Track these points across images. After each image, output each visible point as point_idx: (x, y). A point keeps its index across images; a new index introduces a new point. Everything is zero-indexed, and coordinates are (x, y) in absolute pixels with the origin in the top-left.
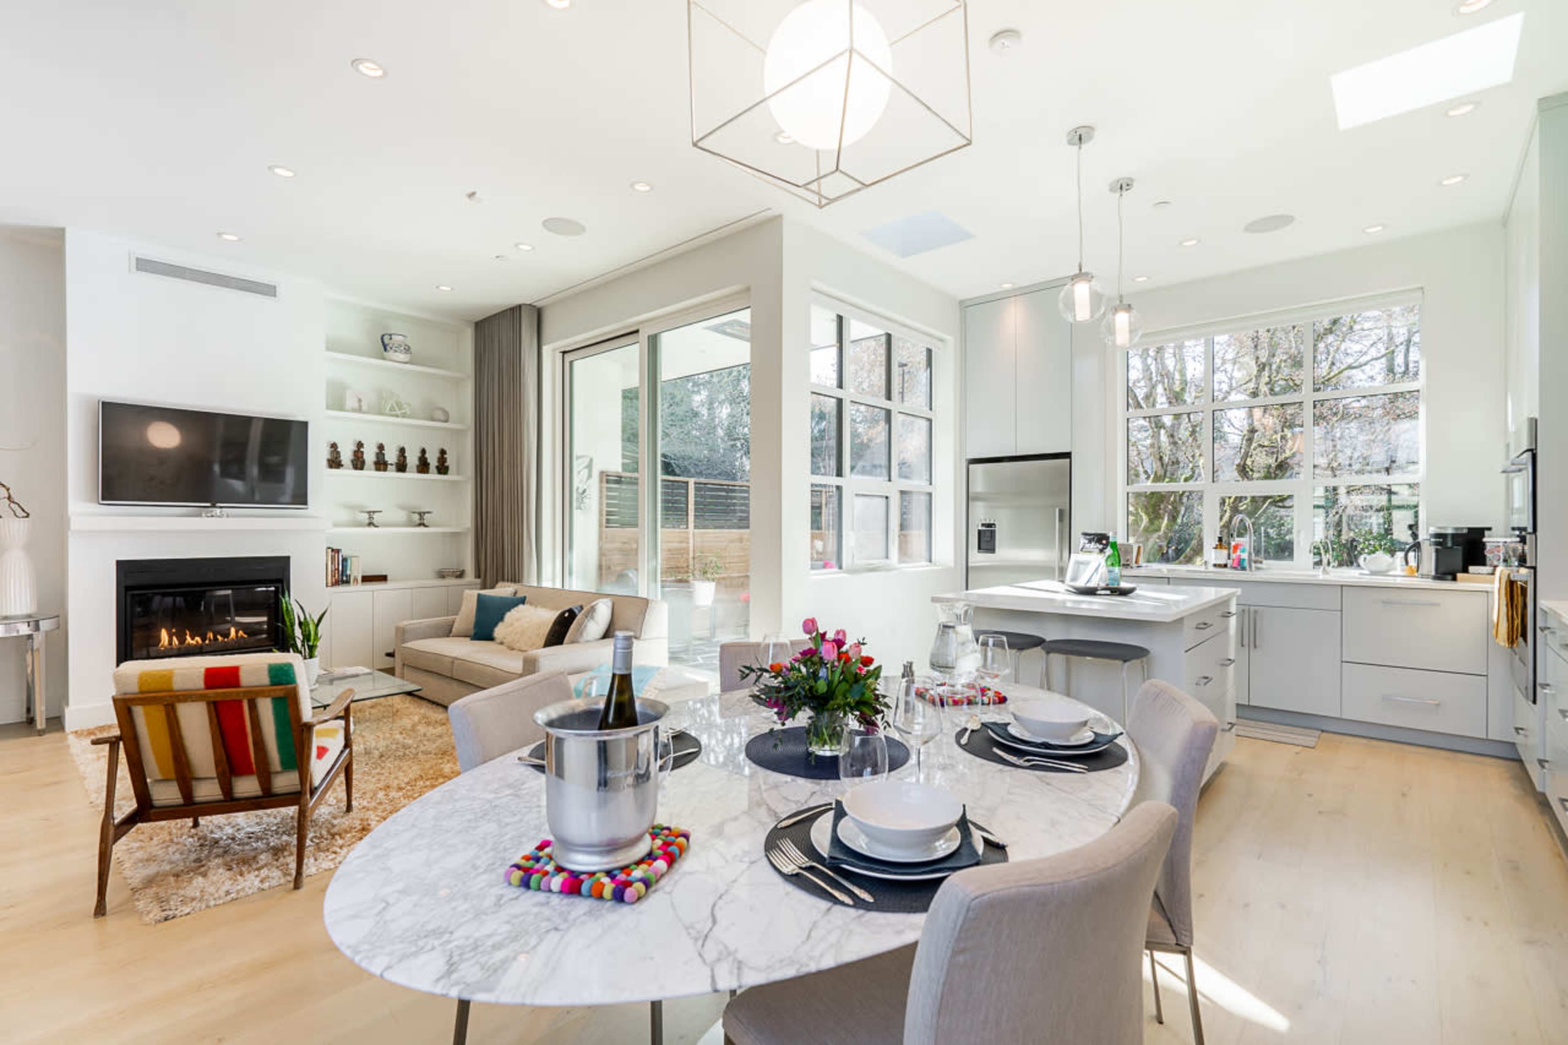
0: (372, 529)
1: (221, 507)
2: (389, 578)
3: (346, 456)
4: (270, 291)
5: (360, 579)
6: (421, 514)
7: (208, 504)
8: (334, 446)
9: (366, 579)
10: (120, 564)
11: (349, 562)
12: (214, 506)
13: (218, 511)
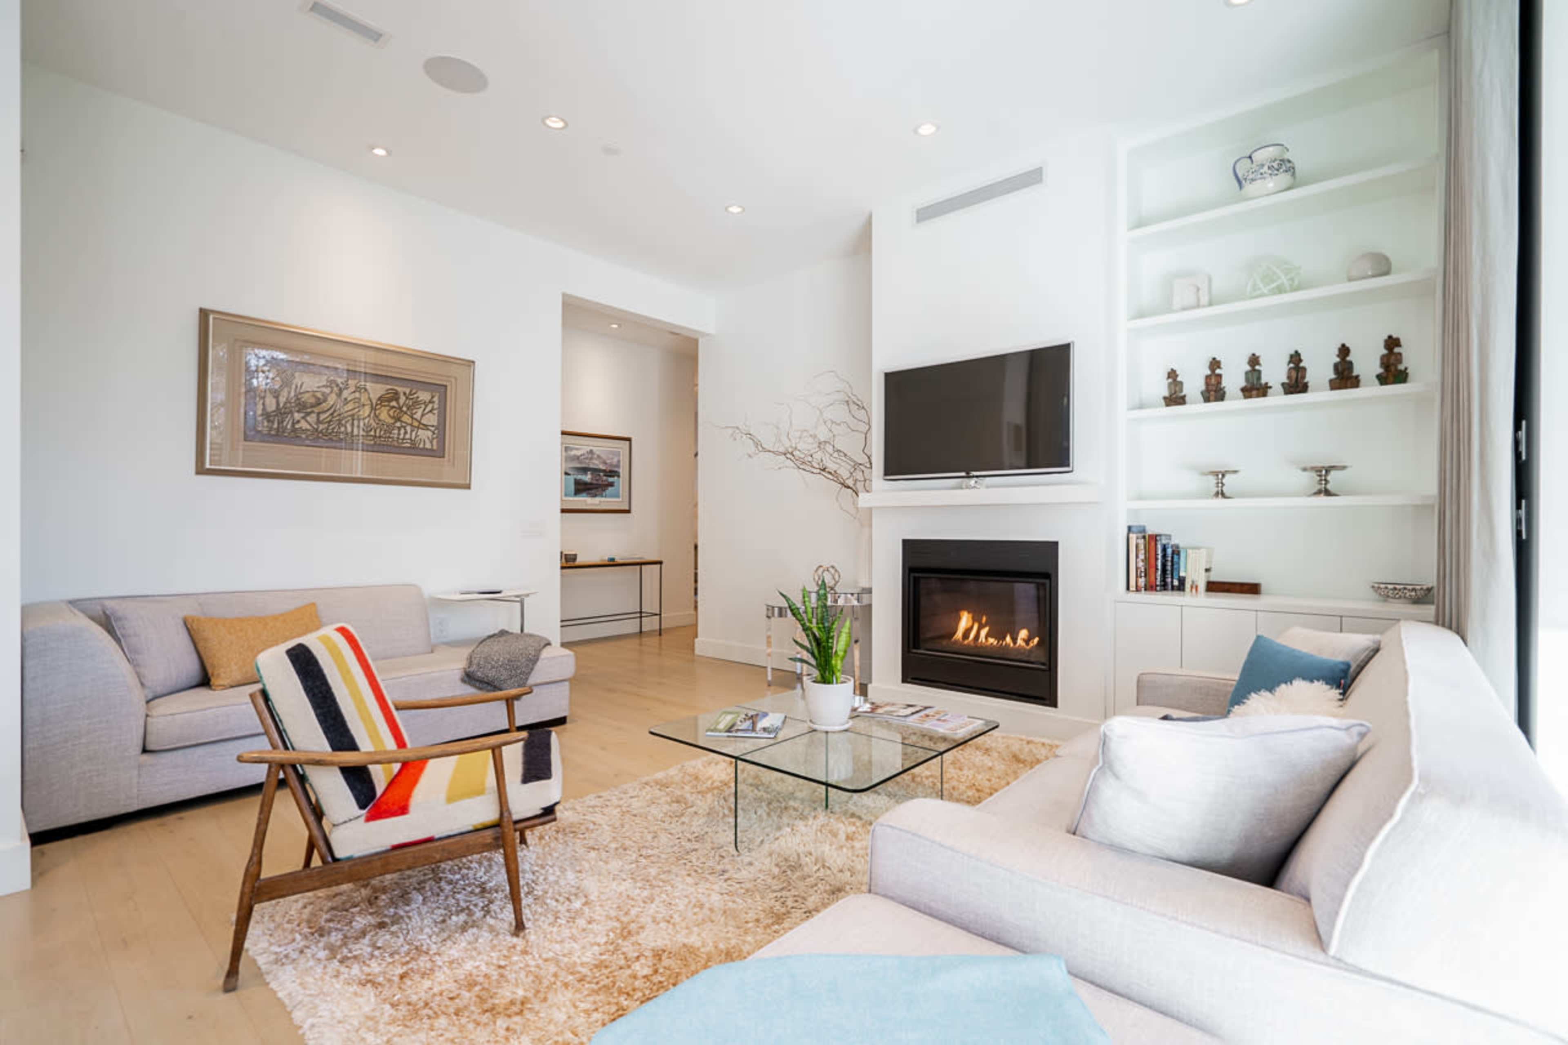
0: (1220, 501)
1: (977, 477)
2: (1263, 588)
3: (1193, 385)
4: (1033, 177)
5: (1202, 586)
6: (1323, 472)
7: (963, 474)
8: (1172, 375)
9: (1213, 587)
10: (906, 543)
11: (1182, 555)
12: (969, 477)
13: (972, 482)
